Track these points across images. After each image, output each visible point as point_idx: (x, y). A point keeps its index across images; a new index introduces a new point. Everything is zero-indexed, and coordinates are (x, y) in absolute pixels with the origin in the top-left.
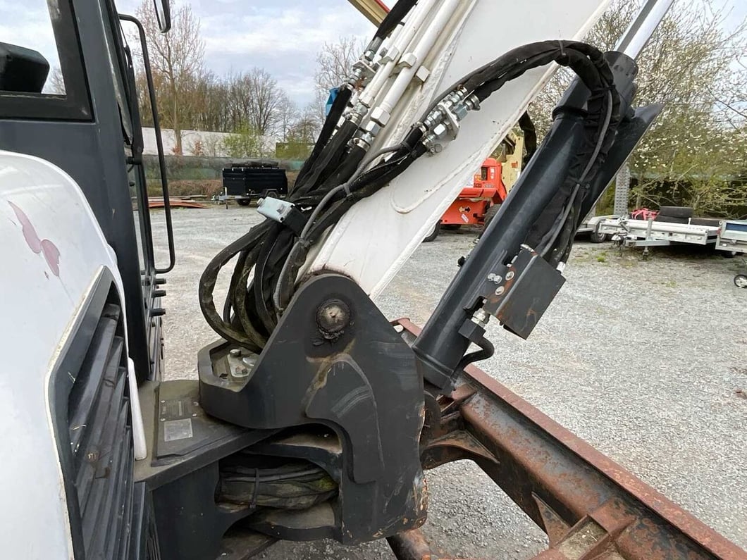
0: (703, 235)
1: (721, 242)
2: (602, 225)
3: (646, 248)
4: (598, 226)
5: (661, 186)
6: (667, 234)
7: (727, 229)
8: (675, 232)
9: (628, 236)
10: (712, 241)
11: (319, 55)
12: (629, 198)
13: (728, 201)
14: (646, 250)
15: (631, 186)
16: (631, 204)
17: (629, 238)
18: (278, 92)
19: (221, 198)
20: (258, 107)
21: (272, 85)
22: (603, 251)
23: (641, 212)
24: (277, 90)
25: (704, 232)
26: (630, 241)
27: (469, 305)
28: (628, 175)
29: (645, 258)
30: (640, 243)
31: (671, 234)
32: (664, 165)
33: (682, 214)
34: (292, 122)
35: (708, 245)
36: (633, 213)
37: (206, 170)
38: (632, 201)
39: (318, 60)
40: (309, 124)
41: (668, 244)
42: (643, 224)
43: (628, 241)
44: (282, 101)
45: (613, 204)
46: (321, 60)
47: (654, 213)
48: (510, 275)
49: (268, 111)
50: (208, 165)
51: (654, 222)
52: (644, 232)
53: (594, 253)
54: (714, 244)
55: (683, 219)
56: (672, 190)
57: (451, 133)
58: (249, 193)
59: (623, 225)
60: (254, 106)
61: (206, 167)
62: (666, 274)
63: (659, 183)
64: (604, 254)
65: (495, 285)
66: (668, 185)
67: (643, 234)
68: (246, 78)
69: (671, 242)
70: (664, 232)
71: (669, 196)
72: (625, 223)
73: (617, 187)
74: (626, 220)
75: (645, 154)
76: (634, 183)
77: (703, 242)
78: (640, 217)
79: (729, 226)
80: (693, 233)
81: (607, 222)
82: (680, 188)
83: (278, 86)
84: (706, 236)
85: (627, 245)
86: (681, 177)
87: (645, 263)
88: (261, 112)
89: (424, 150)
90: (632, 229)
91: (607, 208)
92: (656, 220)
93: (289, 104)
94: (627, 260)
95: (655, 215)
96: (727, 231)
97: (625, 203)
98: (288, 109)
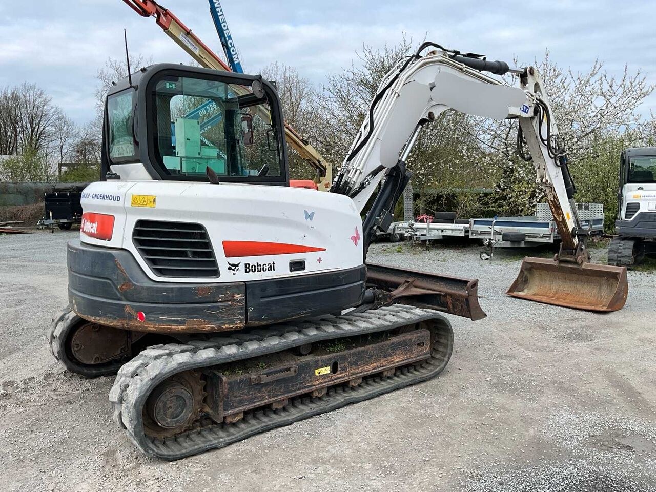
0: (462, 230)
1: (472, 233)
2: (397, 228)
3: (428, 242)
4: (394, 230)
5: (435, 198)
6: (440, 231)
7: (474, 224)
8: (444, 229)
9: (415, 233)
10: (467, 234)
11: (100, 72)
12: (414, 208)
13: (480, 207)
14: (428, 243)
15: (415, 199)
16: (416, 213)
17: (416, 235)
18: (53, 110)
19: (47, 222)
20: (29, 125)
21: (45, 103)
22: (399, 246)
23: (422, 217)
24: (52, 107)
25: (462, 228)
26: (417, 237)
27: (372, 226)
28: (412, 191)
29: (428, 249)
30: (423, 238)
31: (442, 231)
32: (436, 183)
33: (449, 217)
34: (71, 141)
35: (465, 236)
36: (417, 218)
37: (12, 196)
38: (416, 210)
39: (100, 77)
40: (90, 143)
41: (441, 238)
42: (424, 225)
43: (415, 237)
44: (59, 119)
45: (403, 214)
46: (101, 76)
47: (431, 217)
48: (382, 216)
49: (41, 129)
50: (15, 190)
51: (431, 224)
52: (425, 231)
53: (394, 248)
54: (468, 236)
55: (450, 220)
56: (442, 201)
57: (369, 183)
58: (75, 216)
59: (411, 226)
60: (24, 123)
61: (13, 193)
62: (441, 256)
63: (434, 197)
64: (401, 248)
65: (378, 220)
66: (440, 197)
67: (425, 232)
68: (13, 93)
69: (444, 236)
70: (438, 229)
71: (441, 205)
72: (412, 225)
73: (405, 200)
74: (413, 222)
75: (422, 175)
76: (416, 197)
77: (462, 234)
78: (422, 221)
79: (475, 222)
80: (455, 229)
81: (401, 225)
82: (447, 199)
83: (53, 103)
84: (464, 230)
85: (415, 239)
86: (448, 191)
87: (428, 252)
88: (32, 131)
89: (365, 188)
90: (418, 229)
91: (400, 217)
92: (432, 222)
93: (65, 123)
94: (416, 251)
95: (432, 218)
96: (475, 225)
97: (411, 212)
98: (65, 128)
